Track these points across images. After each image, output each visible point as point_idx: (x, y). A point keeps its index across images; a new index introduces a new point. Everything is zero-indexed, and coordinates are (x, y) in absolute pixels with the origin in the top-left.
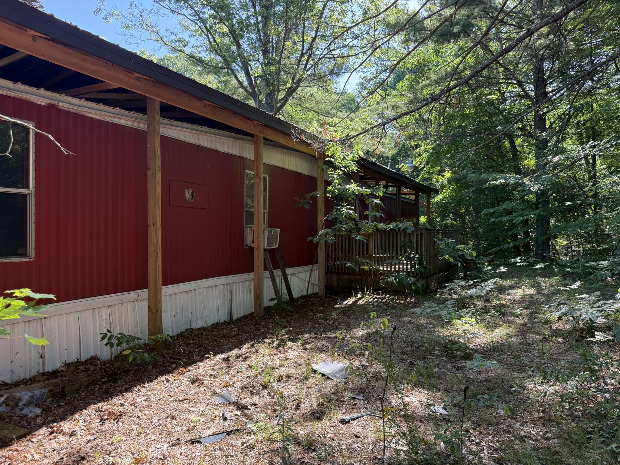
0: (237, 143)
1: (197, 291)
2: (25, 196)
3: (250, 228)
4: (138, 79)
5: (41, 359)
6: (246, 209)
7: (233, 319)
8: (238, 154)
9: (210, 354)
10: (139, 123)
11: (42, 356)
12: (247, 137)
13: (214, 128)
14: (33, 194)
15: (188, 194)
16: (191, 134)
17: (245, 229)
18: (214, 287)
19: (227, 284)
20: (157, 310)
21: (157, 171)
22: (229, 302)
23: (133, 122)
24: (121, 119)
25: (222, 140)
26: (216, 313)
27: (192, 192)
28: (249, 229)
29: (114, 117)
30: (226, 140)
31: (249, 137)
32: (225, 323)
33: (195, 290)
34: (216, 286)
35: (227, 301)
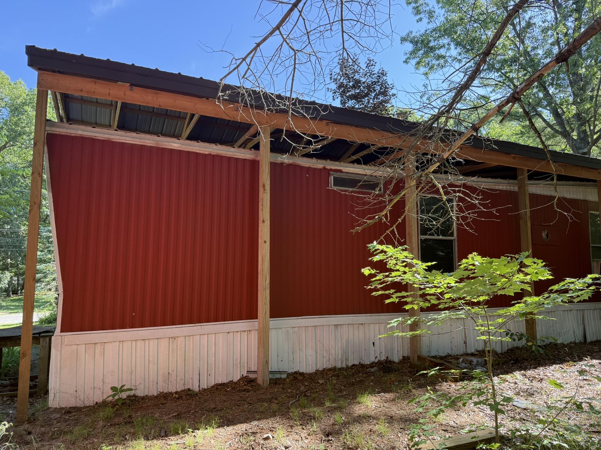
0: (581, 189)
1: (556, 312)
2: (451, 241)
3: (597, 262)
4: (514, 158)
5: (464, 345)
6: (591, 245)
7: (587, 342)
8: (582, 198)
9: (587, 358)
10: (510, 186)
11: (465, 343)
12: (589, 183)
13: (563, 181)
14: (456, 240)
15: (544, 235)
16: (545, 188)
17: (592, 263)
18: (569, 311)
19: (580, 310)
20: (533, 323)
21: (528, 219)
22: (582, 326)
23: (507, 186)
24: (499, 185)
25: (568, 189)
26: (572, 333)
27: (547, 233)
28: (595, 263)
29: (495, 185)
30: (571, 189)
31: (592, 183)
32: (580, 343)
33: (554, 311)
34: (570, 310)
35: (581, 324)
